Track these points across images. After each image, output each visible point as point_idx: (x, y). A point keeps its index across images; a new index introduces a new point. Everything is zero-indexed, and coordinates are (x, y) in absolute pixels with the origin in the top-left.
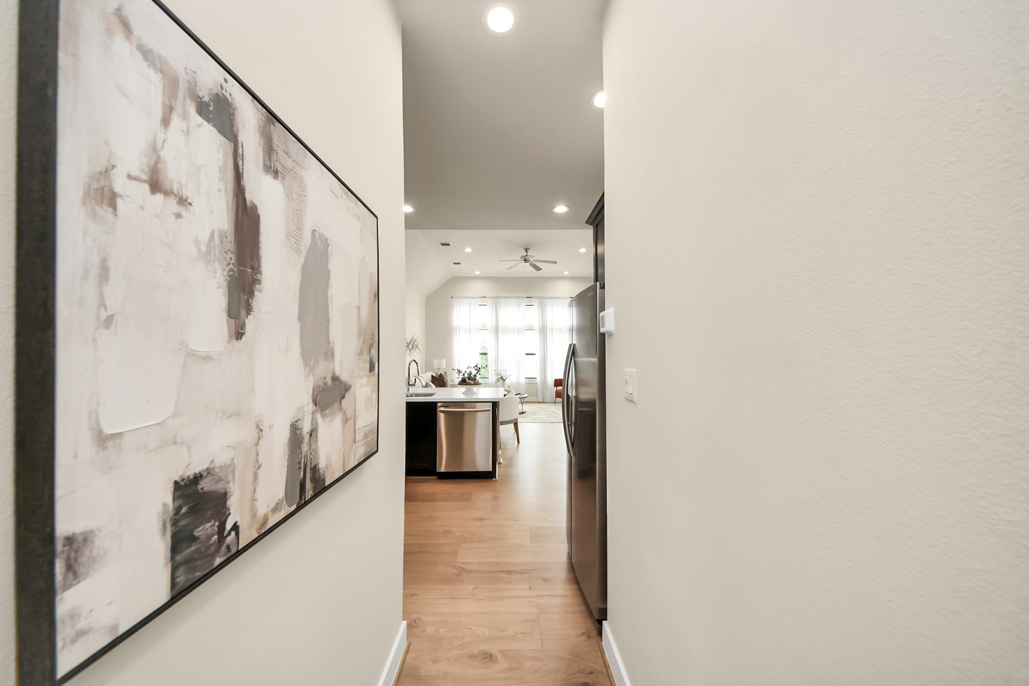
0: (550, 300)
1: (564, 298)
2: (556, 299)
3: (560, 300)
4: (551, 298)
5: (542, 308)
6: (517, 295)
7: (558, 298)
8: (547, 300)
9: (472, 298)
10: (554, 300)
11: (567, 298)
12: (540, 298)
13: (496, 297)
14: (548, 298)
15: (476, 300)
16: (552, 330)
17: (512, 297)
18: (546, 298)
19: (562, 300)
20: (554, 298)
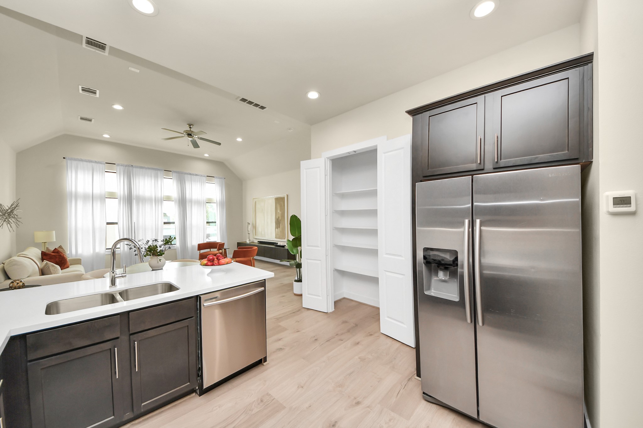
0: (189, 176)
1: (202, 176)
2: (195, 176)
3: (198, 177)
4: (190, 174)
5: (181, 182)
6: (154, 167)
7: (196, 175)
8: (186, 176)
9: (96, 162)
10: (192, 176)
11: (204, 176)
12: (179, 173)
13: (128, 166)
14: (187, 174)
15: (101, 165)
16: (191, 201)
17: (149, 168)
18: (186, 174)
19: (200, 177)
20: (193, 175)
